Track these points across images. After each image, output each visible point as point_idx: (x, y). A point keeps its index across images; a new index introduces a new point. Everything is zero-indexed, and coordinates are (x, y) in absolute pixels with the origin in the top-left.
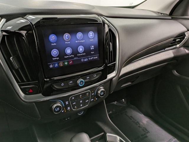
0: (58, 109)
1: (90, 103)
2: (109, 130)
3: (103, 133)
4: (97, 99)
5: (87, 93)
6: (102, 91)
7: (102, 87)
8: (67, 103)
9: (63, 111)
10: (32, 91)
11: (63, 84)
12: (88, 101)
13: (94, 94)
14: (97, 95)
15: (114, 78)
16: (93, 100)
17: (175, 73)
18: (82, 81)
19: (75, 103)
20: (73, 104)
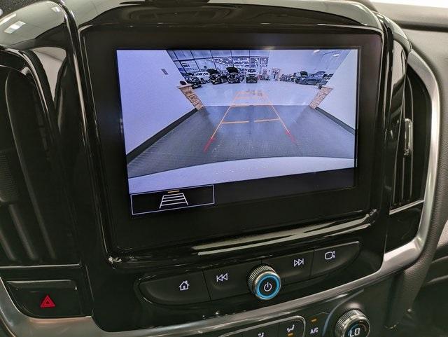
6: (357, 321)
7: (354, 305)
10: (52, 304)
11: (185, 286)
13: (320, 331)
15: (412, 268)
18: (272, 280)
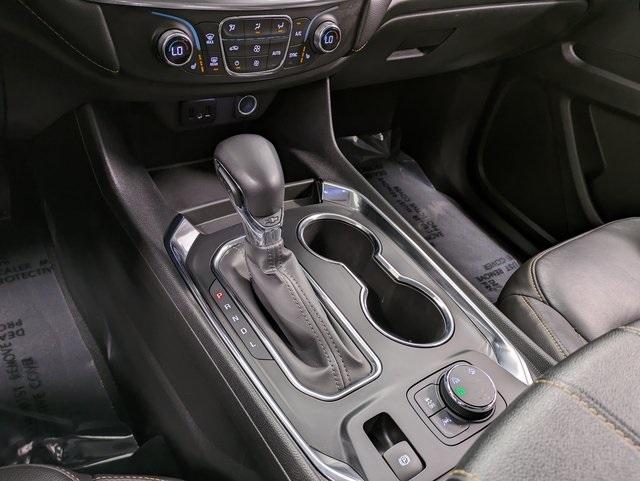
0: (179, 51)
1: (284, 65)
2: (333, 175)
3: (312, 181)
4: (308, 57)
5: (280, 21)
6: (331, 29)
7: (330, 17)
8: (210, 38)
9: (193, 67)
12: (279, 53)
13: (304, 34)
14: (309, 44)
16: (295, 55)
17: (570, 53)
19: (235, 48)
20: (231, 49)
